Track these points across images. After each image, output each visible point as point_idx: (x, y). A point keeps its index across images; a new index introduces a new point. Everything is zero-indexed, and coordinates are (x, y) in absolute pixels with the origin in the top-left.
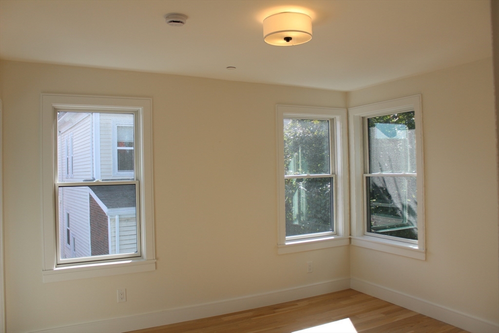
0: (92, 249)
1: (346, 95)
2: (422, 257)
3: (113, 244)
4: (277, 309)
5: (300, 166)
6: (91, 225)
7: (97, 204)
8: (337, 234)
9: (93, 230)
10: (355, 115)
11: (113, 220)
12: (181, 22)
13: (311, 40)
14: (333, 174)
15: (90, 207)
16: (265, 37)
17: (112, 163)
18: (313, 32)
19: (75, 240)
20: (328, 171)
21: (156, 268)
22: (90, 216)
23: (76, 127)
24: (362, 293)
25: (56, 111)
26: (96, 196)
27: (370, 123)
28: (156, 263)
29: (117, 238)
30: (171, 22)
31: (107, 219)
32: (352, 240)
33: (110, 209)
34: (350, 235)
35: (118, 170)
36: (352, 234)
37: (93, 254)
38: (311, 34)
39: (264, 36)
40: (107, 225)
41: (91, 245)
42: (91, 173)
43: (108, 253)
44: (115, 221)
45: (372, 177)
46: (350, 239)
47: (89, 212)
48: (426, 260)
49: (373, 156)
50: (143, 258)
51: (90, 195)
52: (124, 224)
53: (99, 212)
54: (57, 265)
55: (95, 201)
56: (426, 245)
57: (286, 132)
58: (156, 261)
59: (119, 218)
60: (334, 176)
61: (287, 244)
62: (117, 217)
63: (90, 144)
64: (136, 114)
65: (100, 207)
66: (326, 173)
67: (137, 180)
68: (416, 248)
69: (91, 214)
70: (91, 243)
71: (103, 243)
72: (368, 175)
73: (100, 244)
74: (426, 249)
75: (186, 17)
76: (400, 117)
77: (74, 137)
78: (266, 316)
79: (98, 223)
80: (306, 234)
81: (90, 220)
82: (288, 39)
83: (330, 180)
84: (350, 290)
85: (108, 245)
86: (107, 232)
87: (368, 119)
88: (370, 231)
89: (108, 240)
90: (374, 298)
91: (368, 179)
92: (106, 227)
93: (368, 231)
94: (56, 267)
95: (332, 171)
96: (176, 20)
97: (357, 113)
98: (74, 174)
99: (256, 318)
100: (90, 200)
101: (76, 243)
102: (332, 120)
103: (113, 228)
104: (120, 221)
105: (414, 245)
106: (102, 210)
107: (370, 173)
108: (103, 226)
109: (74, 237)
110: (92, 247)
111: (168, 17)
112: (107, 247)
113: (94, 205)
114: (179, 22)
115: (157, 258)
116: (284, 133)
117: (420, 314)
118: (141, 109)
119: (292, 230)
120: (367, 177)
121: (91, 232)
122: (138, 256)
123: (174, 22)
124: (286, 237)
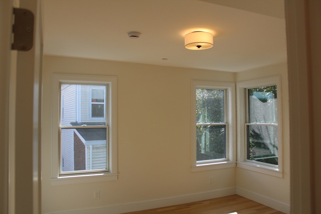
0: (74, 166)
1: (235, 74)
2: (281, 176)
3: (88, 163)
4: (190, 205)
5: (206, 117)
6: (74, 150)
7: (79, 138)
8: (228, 160)
9: (75, 154)
10: (241, 87)
11: (89, 148)
12: (137, 37)
13: (213, 47)
14: (226, 123)
15: (74, 139)
16: (186, 46)
17: (88, 112)
18: (214, 43)
19: (64, 160)
20: (223, 121)
21: (118, 179)
22: (74, 145)
23: (65, 89)
24: (243, 197)
25: (60, 84)
26: (78, 133)
27: (250, 92)
28: (118, 175)
29: (91, 160)
30: (131, 36)
31: (85, 147)
32: (238, 164)
33: (87, 141)
34: (237, 161)
35: (92, 116)
36: (238, 160)
37: (75, 170)
38: (213, 44)
39: (185, 44)
40: (85, 151)
41: (74, 163)
42: (75, 118)
43: (85, 169)
44: (90, 149)
45: (250, 125)
46: (236, 163)
47: (73, 143)
48: (283, 177)
49: (252, 112)
50: (110, 173)
51: (74, 132)
52: (95, 151)
53: (79, 143)
54: (60, 175)
55: (77, 136)
56: (283, 169)
57: (197, 95)
58: (118, 174)
59: (93, 147)
60: (227, 124)
61: (197, 165)
62: (91, 146)
63: (74, 100)
64: (107, 86)
65: (80, 140)
66: (222, 122)
67: (107, 125)
68: (277, 170)
69: (74, 144)
70: (74, 162)
71: (82, 162)
72: (248, 124)
73: (80, 163)
74: (283, 171)
75: (140, 33)
76: (268, 89)
77: (65, 96)
78: (184, 209)
79: (79, 150)
80: (209, 159)
81: (74, 148)
82: (199, 47)
83: (224, 126)
84: (236, 195)
85: (85, 164)
86: (85, 155)
87: (249, 90)
88: (249, 159)
89: (85, 161)
90: (251, 201)
91: (248, 126)
92: (84, 152)
93: (247, 159)
94: (59, 177)
95: (226, 121)
96: (134, 35)
97: (241, 86)
98: (64, 118)
99: (178, 210)
100: (74, 135)
101: (64, 162)
102: (226, 90)
103: (89, 153)
104: (93, 149)
105: (276, 168)
106: (82, 142)
107: (249, 123)
108: (82, 151)
109: (63, 158)
110: (74, 165)
111: (129, 33)
112: (85, 165)
113: (76, 139)
114: (136, 36)
115: (118, 173)
116: (196, 96)
117: (279, 211)
118: (110, 83)
119: (200, 157)
120: (247, 125)
121: (74, 155)
122: (107, 171)
123: (133, 36)
124: (197, 161)
